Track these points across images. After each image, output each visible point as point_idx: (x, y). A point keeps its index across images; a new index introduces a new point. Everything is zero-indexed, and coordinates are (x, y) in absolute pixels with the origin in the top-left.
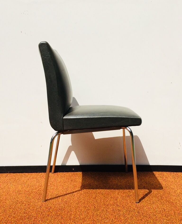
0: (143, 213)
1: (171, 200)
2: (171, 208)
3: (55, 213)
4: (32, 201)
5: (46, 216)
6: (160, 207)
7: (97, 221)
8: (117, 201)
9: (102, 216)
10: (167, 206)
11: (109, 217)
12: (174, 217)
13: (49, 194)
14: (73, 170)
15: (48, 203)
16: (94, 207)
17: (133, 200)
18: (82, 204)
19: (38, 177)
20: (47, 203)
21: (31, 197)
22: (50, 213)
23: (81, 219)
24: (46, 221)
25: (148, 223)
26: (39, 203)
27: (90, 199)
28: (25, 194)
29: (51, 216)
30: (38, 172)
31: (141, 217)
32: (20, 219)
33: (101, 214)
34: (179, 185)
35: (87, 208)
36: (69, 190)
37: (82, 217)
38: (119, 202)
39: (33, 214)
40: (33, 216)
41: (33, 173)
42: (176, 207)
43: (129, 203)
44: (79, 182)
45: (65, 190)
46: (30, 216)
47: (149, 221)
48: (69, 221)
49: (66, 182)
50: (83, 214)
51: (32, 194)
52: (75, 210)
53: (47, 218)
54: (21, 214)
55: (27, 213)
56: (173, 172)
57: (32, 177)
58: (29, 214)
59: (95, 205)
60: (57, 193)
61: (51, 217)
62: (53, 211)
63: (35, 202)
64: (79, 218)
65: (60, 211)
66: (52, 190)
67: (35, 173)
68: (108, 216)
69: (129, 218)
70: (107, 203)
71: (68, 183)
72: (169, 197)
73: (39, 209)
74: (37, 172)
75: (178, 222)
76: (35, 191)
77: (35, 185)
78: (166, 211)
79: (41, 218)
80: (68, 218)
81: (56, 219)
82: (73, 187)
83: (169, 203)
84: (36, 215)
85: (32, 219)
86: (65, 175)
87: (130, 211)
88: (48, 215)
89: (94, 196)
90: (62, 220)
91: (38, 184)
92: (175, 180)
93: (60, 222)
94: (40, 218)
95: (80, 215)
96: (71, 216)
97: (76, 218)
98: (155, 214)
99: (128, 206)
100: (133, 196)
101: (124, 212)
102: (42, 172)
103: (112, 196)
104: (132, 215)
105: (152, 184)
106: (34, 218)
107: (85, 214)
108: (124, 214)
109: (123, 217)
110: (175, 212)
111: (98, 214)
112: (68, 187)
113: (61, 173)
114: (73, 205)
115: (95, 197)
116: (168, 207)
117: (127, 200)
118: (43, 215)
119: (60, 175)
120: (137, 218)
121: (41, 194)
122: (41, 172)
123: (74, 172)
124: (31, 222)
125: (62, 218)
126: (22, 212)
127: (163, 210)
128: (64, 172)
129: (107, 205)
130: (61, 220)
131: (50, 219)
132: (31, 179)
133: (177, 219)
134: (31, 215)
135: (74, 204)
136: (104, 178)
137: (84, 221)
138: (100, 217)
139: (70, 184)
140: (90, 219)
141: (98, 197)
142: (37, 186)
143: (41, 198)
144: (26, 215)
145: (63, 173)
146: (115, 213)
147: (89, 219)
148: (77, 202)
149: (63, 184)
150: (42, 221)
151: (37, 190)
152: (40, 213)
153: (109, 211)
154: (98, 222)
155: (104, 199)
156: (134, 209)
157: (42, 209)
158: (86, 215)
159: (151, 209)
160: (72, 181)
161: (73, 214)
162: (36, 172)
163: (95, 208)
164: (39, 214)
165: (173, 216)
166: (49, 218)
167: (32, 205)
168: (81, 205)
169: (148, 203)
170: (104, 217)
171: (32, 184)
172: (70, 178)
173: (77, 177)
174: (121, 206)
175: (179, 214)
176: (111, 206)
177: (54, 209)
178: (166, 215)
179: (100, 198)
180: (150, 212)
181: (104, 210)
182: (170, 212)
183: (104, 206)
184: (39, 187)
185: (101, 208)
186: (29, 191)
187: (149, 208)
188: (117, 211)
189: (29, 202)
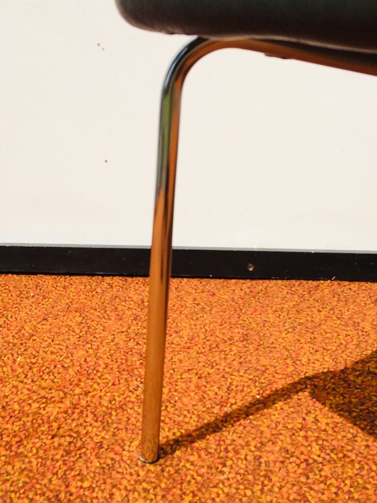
14: (251, 269)
19: (94, 303)
30: (98, 275)
41: (74, 278)
49: (217, 346)
67: (85, 279)
74: (94, 275)
86: (214, 294)
102: (113, 275)
113: (195, 281)
119: (190, 294)
122: (108, 275)
123: (254, 282)
128: (208, 277)
132: (56, 317)
139: (236, 364)
142: (71, 372)
145: (204, 281)
149: (202, 358)
151: (68, 402)
160: (245, 338)
162: (89, 275)
171: (52, 353)
172: (236, 316)
173: (270, 311)
184: (82, 384)
186: (26, 409)
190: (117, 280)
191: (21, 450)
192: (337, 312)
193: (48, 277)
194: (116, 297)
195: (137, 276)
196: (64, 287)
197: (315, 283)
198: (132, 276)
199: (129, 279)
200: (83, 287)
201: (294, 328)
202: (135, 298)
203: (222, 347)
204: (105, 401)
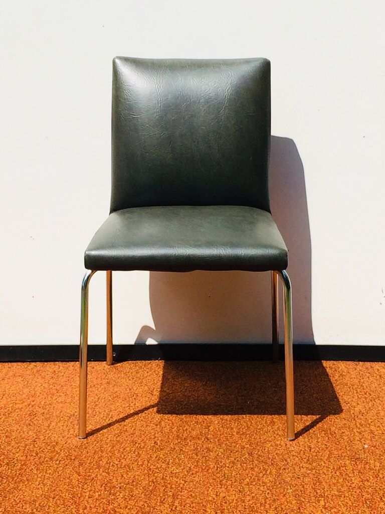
0: (259, 455)
1: (333, 429)
2: (326, 445)
3: (66, 455)
4: (15, 429)
5: (47, 461)
6: (301, 444)
7: (157, 470)
8: (209, 430)
9: (169, 460)
10: (319, 440)
11: (183, 464)
12: (325, 463)
13: (54, 415)
15: (52, 433)
16: (155, 442)
17: (246, 428)
18: (127, 437)
19: (28, 373)
20: (48, 434)
21: (11, 421)
22: (55, 454)
23: (121, 467)
24: (47, 471)
25: (265, 474)
26: (30, 433)
27: (147, 426)
29: (57, 461)
30: (27, 362)
31: (253, 464)
33: (167, 456)
34: (366, 394)
35: (137, 445)
36: (100, 405)
37: (124, 462)
38: (212, 433)
39: (19, 456)
40: (17, 460)
41: (13, 363)
42: (338, 443)
43: (235, 434)
44: (127, 387)
45: (93, 404)
46: (12, 460)
47: (268, 472)
48: (95, 471)
49: (94, 386)
50: (127, 456)
51: (13, 414)
52: (110, 449)
53: (49, 464)
55: (6, 454)
56: (364, 361)
57: (11, 373)
58: (10, 457)
59: (156, 439)
60: (71, 411)
61: (58, 462)
62: (61, 451)
63: (21, 432)
64: (117, 465)
66: (61, 405)
67: (20, 364)
68: (181, 461)
69: (227, 465)
70: (185, 435)
71: (100, 389)
72: (331, 421)
73: (31, 447)
74: (24, 362)
75: (332, 472)
76: (21, 406)
77: (21, 393)
78: (312, 450)
79: (35, 463)
80: (94, 465)
81: (68, 466)
82: (110, 398)
83: (328, 434)
84: (24, 458)
85: (16, 465)
86: (93, 368)
87: (231, 452)
88: (51, 459)
89: (157, 419)
90: (81, 469)
91: (26, 390)
92: (362, 381)
93: (77, 472)
94: (33, 464)
95: (120, 460)
96: (100, 461)
97: (112, 464)
98: (286, 457)
99: (231, 440)
100: (248, 420)
101: (219, 454)
102: (36, 362)
103: (198, 419)
104: (235, 459)
105: (301, 392)
106: (20, 464)
107: (131, 457)
108: (217, 457)
109: (214, 464)
110: (331, 454)
111: (161, 456)
112: (99, 398)
114: (106, 439)
115: (160, 422)
116: (320, 444)
117: (232, 429)
118: (40, 458)
120: (245, 465)
121: (35, 414)
124: (13, 471)
125: (81, 464)
127: (306, 448)
129: (185, 438)
130: (79, 468)
131: (55, 466)
132: (9, 379)
133: (329, 468)
134: (14, 459)
135: (110, 436)
136: (187, 376)
137: (128, 471)
138: (163, 463)
139: (103, 391)
140: (142, 466)
141: (166, 421)
142: (24, 396)
143: (35, 422)
146: (197, 456)
147: (138, 467)
148: (116, 432)
150: (37, 470)
151: (26, 404)
152: (34, 454)
153: (186, 451)
154: (158, 472)
155: (181, 426)
156: (243, 448)
157: (37, 446)
158: (133, 459)
159: (282, 446)
160: (108, 383)
161: (105, 456)
162: (21, 362)
163: (157, 444)
164: (32, 455)
166: (54, 464)
167: (15, 438)
168: (126, 439)
169: (278, 434)
170: (172, 463)
171: (12, 390)
172: (105, 376)
173: (122, 373)
174: (216, 440)
175: (339, 456)
176: (192, 441)
177: (65, 445)
178: (308, 460)
179: (171, 424)
180: (276, 454)
181: (175, 449)
182: (321, 453)
183: (178, 440)
184: (30, 399)
185: (170, 444)
186: (7, 406)
187: (277, 445)
188: (203, 451)
189: (7, 430)
190: (39, 364)
191: (10, 415)
192: (156, 372)
194: (40, 370)
195: (50, 361)
196: (9, 367)
197: (149, 362)
199: (46, 363)
200: (20, 367)
201: (133, 379)
202: (50, 370)
203: (96, 386)
204: (43, 403)
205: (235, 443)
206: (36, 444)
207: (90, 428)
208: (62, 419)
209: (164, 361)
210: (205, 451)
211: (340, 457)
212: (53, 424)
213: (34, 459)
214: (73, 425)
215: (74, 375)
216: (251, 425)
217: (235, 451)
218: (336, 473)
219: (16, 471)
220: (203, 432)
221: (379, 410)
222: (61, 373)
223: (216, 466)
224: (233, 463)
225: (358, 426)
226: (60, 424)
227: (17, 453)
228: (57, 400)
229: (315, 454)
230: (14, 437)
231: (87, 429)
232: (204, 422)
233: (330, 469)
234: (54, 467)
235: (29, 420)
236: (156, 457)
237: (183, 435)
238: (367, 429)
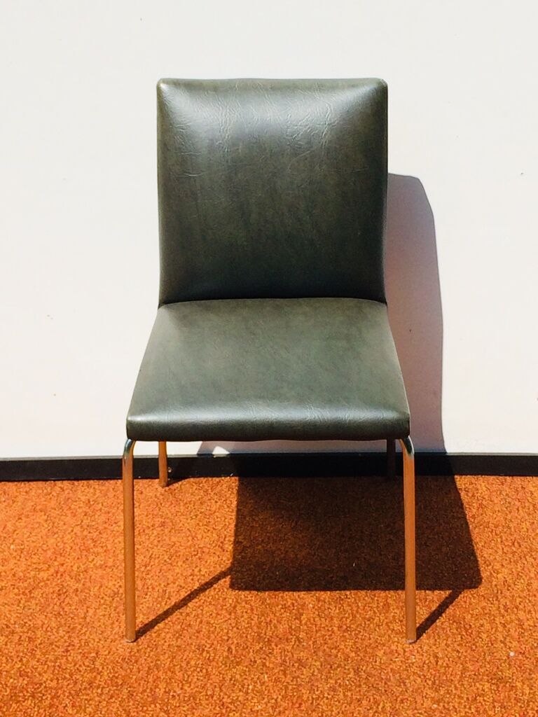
0: (368, 674)
1: (468, 618)
2: (458, 651)
3: (111, 676)
4: (40, 623)
5: (85, 689)
6: (424, 649)
8: (301, 622)
9: (248, 685)
10: (449, 642)
11: (266, 692)
12: (456, 688)
13: (92, 593)
15: (90, 633)
16: (229, 649)
17: (351, 618)
18: (190, 638)
19: (53, 503)
20: (85, 634)
21: (34, 607)
22: (95, 674)
23: (184, 700)
24: (85, 708)
26: (61, 633)
27: (218, 614)
28: (16, 591)
29: (98, 688)
30: (51, 480)
31: (360, 691)
32: (12, 697)
33: (244, 677)
34: (513, 544)
35: (205, 654)
36: (153, 572)
37: (188, 690)
38: (305, 627)
39: (47, 679)
40: (45, 687)
41: (31, 484)
42: (474, 647)
43: (335, 629)
44: (188, 534)
46: (38, 688)
47: (380, 707)
48: (150, 709)
49: (144, 531)
50: (191, 677)
51: (36, 593)
52: (168, 663)
53: (88, 695)
54: (12, 680)
55: (29, 674)
56: (512, 476)
57: (30, 505)
58: (36, 680)
59: (230, 642)
60: (114, 585)
61: (99, 691)
62: (103, 668)
63: (49, 629)
64: (179, 695)
65: (125, 665)
66: (100, 572)
67: (40, 484)
68: (264, 687)
69: (326, 695)
70: (269, 633)
71: (152, 538)
72: (465, 603)
73: (63, 661)
74: (47, 481)
76: (46, 576)
77: (45, 547)
78: (440, 663)
79: (70, 693)
80: (148, 696)
81: (114, 699)
82: (166, 558)
83: (460, 628)
84: (54, 683)
85: (44, 698)
86: (142, 493)
87: (331, 667)
88: (90, 684)
89: (231, 601)
90: (131, 704)
91: (52, 542)
92: (509, 516)
94: (66, 694)
95: (183, 685)
96: (156, 687)
97: (171, 694)
98: (404, 675)
99: (330, 643)
100: (353, 600)
101: (314, 671)
102: (62, 480)
103: (286, 600)
104: (336, 682)
105: (425, 543)
106: (49, 696)
107: (198, 679)
108: (313, 678)
109: (308, 692)
110: (465, 669)
111: (238, 677)
112: (151, 558)
114: (163, 642)
115: (235, 607)
116: (449, 649)
117: (332, 619)
118: (76, 683)
120: (349, 693)
121: (66, 592)
124: (41, 711)
125: (131, 695)
126: (12, 672)
127: (432, 658)
129: (268, 639)
130: (129, 701)
131: (97, 699)
132: (27, 516)
133: (462, 698)
134: (41, 684)
135: (168, 636)
136: (271, 509)
137: (194, 708)
138: (240, 690)
139: (156, 542)
140: (212, 697)
142: (49, 553)
143: (66, 609)
144: (25, 682)
146: (286, 676)
147: (207, 700)
148: (176, 628)
150: (73, 706)
151: (52, 570)
152: (67, 676)
153: (271, 666)
154: (234, 711)
155: (263, 616)
156: (347, 659)
157: (70, 660)
158: (200, 683)
159: (399, 654)
160: (163, 524)
161: (162, 677)
162: (43, 480)
163: (231, 652)
164: (65, 678)
165: (455, 686)
166: (94, 695)
167: (41, 643)
168: (190, 642)
169: (393, 630)
170: (253, 690)
171: (33, 542)
172: (157, 509)
173: (182, 504)
174: (311, 643)
175: (475, 675)
176: (279, 646)
177: (108, 657)
178: (434, 683)
179: (249, 611)
180: (391, 669)
181: (255, 662)
182: (451, 669)
183: (259, 643)
184: (58, 559)
185: (249, 652)
186: (28, 575)
187: (392, 652)
188: (293, 665)
189: (30, 625)
190: (66, 484)
191: (32, 595)
192: (228, 502)
193: (10, 484)
194: (69, 499)
195: (82, 480)
196: (26, 492)
197: (217, 479)
198: (77, 480)
199: (76, 483)
200: (41, 491)
201: (196, 516)
202: (83, 498)
203: (147, 531)
204: (75, 568)
205: (336, 648)
206: (70, 655)
207: (141, 620)
208: (102, 601)
209: (237, 478)
210: (296, 665)
211: (476, 677)
212: (91, 612)
213: (68, 685)
214: (118, 613)
215: (116, 508)
216: (357, 612)
217: (336, 665)
218: (470, 708)
219: (45, 710)
220: (293, 628)
221: (531, 578)
222: (98, 504)
223: (310, 698)
224: (334, 690)
225: (502, 611)
226: (100, 612)
227: (45, 672)
228: (95, 562)
229: (442, 670)
230: (39, 641)
231: (138, 621)
232: (293, 606)
233: (463, 701)
234: (96, 702)
235: (58, 604)
236: (231, 680)
237: (265, 634)
238: (513, 617)
